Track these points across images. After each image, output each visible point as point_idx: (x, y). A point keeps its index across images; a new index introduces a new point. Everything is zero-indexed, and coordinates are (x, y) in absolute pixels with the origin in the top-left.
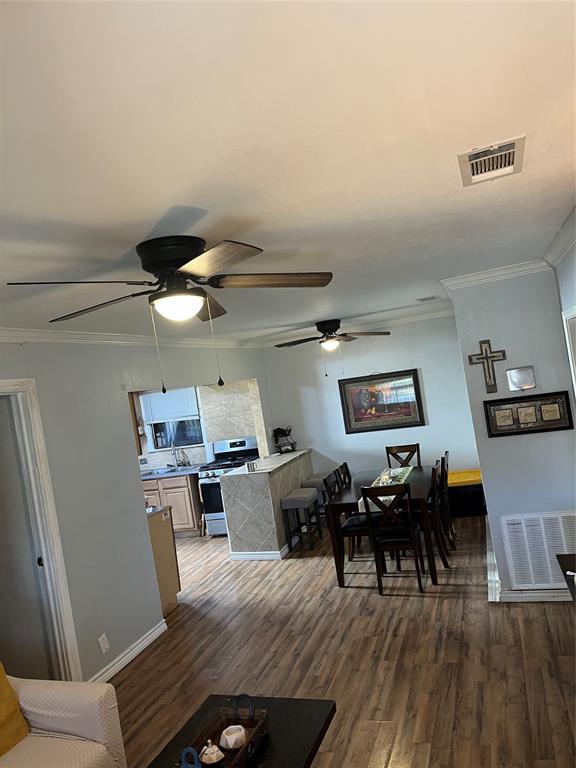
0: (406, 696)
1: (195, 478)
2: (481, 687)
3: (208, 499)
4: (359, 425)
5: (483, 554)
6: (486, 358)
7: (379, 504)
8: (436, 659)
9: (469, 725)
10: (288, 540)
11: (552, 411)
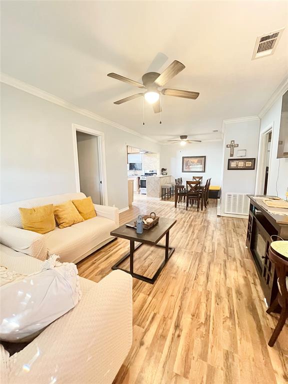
0: (192, 230)
1: (139, 178)
2: (213, 231)
3: (142, 184)
4: (186, 170)
5: (216, 206)
6: (232, 146)
7: (191, 186)
8: (201, 224)
9: (209, 238)
10: (162, 196)
11: (249, 164)
